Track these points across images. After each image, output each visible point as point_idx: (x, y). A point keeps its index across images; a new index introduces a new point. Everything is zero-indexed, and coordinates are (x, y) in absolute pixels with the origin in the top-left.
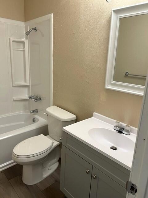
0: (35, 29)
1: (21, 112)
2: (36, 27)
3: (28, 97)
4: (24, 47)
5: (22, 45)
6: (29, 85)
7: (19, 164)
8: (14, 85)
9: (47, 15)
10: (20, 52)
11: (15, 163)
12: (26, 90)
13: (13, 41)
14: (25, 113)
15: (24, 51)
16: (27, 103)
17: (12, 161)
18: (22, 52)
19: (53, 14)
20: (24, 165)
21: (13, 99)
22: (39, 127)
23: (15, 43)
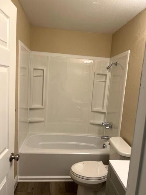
0: (116, 64)
1: (94, 135)
2: (117, 62)
3: (102, 123)
4: (106, 79)
5: (104, 77)
6: (105, 112)
7: (75, 181)
8: (92, 110)
9: (125, 52)
10: (102, 82)
11: (71, 180)
12: (102, 116)
13: (97, 74)
14: (98, 137)
15: (105, 82)
16: (102, 128)
17: (69, 177)
18: (104, 83)
19: (130, 51)
20: (79, 185)
21: (90, 122)
22: (103, 154)
23: (98, 75)
